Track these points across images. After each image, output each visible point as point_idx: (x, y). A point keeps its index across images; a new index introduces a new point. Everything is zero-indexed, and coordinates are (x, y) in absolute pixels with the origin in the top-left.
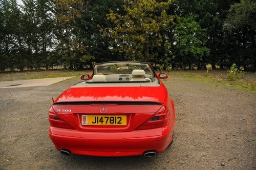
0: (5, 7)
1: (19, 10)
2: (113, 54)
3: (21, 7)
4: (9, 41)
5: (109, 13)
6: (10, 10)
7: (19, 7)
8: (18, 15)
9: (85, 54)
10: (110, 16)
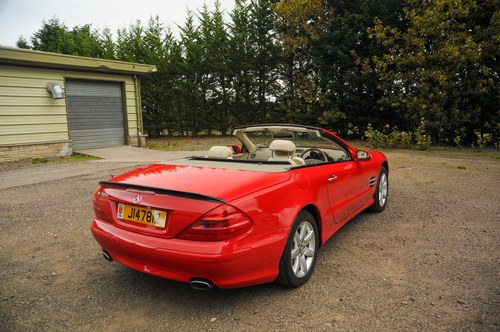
0: (205, 29)
1: (225, 32)
2: (381, 109)
3: (229, 27)
4: (208, 85)
5: (373, 25)
6: (211, 33)
7: (225, 27)
8: (224, 39)
9: (327, 108)
10: (374, 32)
